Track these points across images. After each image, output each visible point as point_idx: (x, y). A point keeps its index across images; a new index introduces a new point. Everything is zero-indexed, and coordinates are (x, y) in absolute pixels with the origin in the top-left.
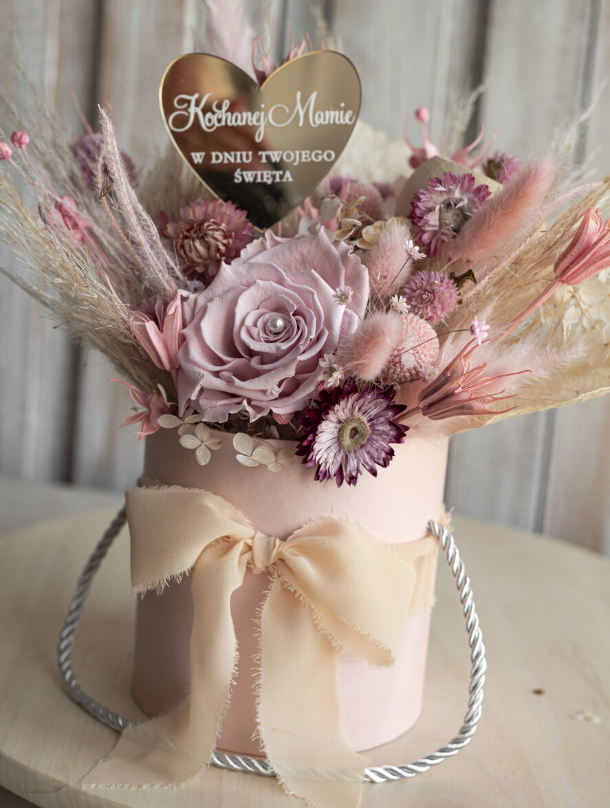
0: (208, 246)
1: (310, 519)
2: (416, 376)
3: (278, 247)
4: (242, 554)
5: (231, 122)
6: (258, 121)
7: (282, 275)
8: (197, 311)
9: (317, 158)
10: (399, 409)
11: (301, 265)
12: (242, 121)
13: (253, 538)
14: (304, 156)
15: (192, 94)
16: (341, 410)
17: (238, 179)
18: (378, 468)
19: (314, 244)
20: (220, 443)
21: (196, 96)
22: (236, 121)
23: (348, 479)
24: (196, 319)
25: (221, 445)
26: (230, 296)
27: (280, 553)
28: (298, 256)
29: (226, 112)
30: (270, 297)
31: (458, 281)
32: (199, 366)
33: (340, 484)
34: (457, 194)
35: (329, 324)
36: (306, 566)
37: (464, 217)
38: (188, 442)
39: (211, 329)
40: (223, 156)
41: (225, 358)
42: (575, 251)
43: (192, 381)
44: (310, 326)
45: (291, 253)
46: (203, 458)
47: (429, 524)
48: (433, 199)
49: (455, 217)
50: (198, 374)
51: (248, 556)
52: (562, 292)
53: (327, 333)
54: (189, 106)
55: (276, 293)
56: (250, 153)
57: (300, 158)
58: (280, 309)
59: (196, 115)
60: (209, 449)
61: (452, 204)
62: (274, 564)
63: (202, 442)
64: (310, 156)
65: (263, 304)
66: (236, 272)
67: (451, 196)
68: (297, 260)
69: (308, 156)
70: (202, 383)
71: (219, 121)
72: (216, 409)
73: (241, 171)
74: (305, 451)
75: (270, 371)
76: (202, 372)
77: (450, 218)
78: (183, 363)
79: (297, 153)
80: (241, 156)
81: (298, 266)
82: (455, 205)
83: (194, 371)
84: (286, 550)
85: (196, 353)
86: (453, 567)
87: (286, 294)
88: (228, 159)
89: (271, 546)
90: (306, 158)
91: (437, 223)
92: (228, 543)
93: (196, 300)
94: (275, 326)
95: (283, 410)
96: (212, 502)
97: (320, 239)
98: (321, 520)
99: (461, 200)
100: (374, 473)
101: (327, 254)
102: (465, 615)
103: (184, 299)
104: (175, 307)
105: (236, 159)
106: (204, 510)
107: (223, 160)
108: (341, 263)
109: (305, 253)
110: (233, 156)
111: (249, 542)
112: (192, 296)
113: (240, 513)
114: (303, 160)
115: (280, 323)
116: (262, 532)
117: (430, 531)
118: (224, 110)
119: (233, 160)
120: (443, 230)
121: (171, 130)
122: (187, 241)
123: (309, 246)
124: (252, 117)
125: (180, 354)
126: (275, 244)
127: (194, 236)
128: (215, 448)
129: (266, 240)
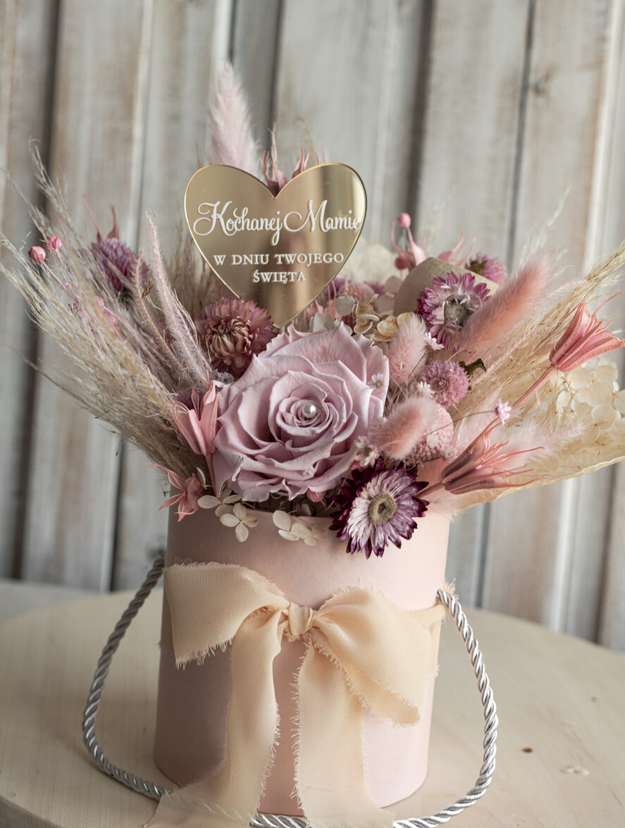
0: (235, 342)
1: (339, 589)
2: (437, 456)
3: (300, 340)
4: (280, 623)
5: (250, 227)
6: (274, 226)
7: (310, 366)
8: (231, 399)
9: (329, 260)
10: (422, 485)
12: (259, 226)
13: (288, 608)
14: (316, 258)
15: (214, 202)
16: (372, 488)
17: (256, 279)
18: (403, 540)
19: (335, 337)
20: (256, 521)
21: (218, 203)
22: (255, 226)
23: (376, 551)
24: (231, 407)
25: (257, 524)
26: (262, 386)
27: (314, 621)
28: (320, 349)
29: (245, 218)
30: (300, 386)
31: (469, 369)
32: (238, 450)
33: (368, 555)
34: (460, 292)
35: (357, 409)
36: (339, 632)
37: (466, 312)
38: (228, 520)
39: (247, 415)
40: (243, 258)
41: (261, 442)
42: (570, 341)
43: (232, 464)
44: (340, 411)
45: (313, 346)
46: (242, 535)
47: (438, 593)
48: (438, 296)
49: (458, 312)
50: (237, 458)
51: (284, 624)
52: (556, 377)
53: (357, 418)
54: (212, 213)
55: (307, 382)
56: (267, 255)
57: (313, 260)
58: (310, 396)
59: (218, 220)
60: (247, 526)
61: (456, 300)
62: (308, 632)
63: (241, 521)
64: (322, 258)
65: (294, 392)
66: (267, 364)
67: (454, 294)
68: (318, 353)
69: (319, 258)
70: (241, 465)
71: (239, 226)
72: (254, 490)
73: (259, 272)
74: (339, 526)
75: (306, 453)
76: (242, 456)
77: (454, 313)
78: (222, 448)
79: (310, 255)
80: (259, 258)
81: (320, 357)
82: (459, 301)
83: (233, 455)
84: (319, 618)
85: (234, 438)
86: (463, 631)
87: (316, 383)
88: (247, 261)
89: (306, 615)
90: (318, 260)
91: (443, 318)
92: (265, 614)
93: (229, 391)
94: (308, 412)
95: (318, 488)
96: (249, 575)
97: (341, 333)
98: (349, 590)
99: (464, 297)
100: (398, 545)
101: (348, 346)
102: (477, 676)
103: (218, 389)
104: (210, 398)
105: (254, 261)
106: (244, 582)
107: (243, 261)
108: (362, 354)
109: (327, 345)
110: (252, 258)
111: (286, 612)
112: (226, 387)
113: (274, 585)
114: (316, 262)
115: (313, 409)
116: (295, 603)
117: (439, 599)
118: (243, 216)
119: (251, 262)
120: (449, 324)
121: (195, 235)
122: (215, 336)
123: (330, 339)
124: (269, 223)
125: (218, 440)
126: (297, 338)
127: (222, 331)
128: (252, 526)
129: (288, 334)
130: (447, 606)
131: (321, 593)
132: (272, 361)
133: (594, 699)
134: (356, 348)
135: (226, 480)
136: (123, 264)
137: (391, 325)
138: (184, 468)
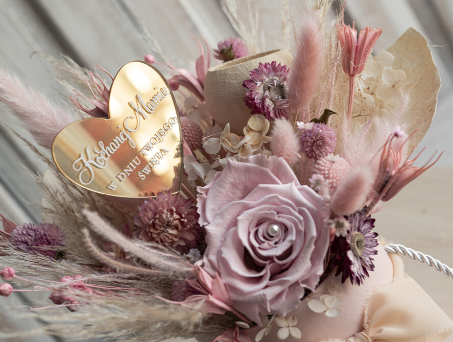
0: (176, 228)
1: (363, 306)
3: (210, 191)
5: (112, 151)
6: (125, 137)
7: (244, 203)
8: (216, 266)
11: (233, 189)
12: (117, 145)
15: (80, 156)
17: (143, 177)
19: (233, 172)
20: (293, 318)
21: (82, 154)
22: (114, 148)
23: (370, 269)
24: (222, 270)
25: (296, 318)
26: (229, 241)
27: (372, 338)
28: (228, 186)
29: (105, 148)
30: (252, 221)
32: (254, 292)
33: (368, 275)
35: (299, 203)
38: (283, 334)
40: (125, 172)
41: (261, 274)
43: (261, 301)
44: (291, 214)
45: (224, 187)
46: (297, 334)
47: (386, 251)
48: (259, 93)
49: (275, 91)
50: (259, 296)
53: (305, 209)
54: (84, 164)
55: (254, 214)
56: (136, 157)
59: (91, 165)
60: (294, 326)
61: (270, 86)
63: (288, 327)
65: (251, 227)
66: (217, 225)
67: (265, 83)
70: (268, 298)
71: (106, 156)
73: (141, 172)
75: (297, 257)
76: (261, 292)
77: (276, 96)
78: (241, 298)
80: (133, 163)
82: (273, 85)
83: (255, 297)
84: (371, 333)
87: (260, 210)
88: (128, 172)
89: (365, 339)
91: (271, 103)
93: (210, 261)
94: (275, 232)
98: (368, 302)
99: (272, 80)
100: (376, 252)
101: (248, 170)
103: (203, 266)
105: (132, 168)
107: (127, 175)
108: (262, 168)
109: (232, 180)
110: (130, 168)
112: (205, 260)
115: (276, 228)
116: (349, 338)
117: (389, 253)
118: (103, 148)
119: (131, 170)
120: (278, 104)
121: (87, 186)
122: (162, 236)
123: (231, 175)
124: (120, 138)
125: (234, 296)
126: (207, 191)
127: (163, 229)
128: (295, 323)
129: (201, 194)
130: (397, 252)
131: (356, 318)
132: (219, 221)
133: (424, 211)
134: (254, 168)
135: (257, 313)
136: (42, 238)
137: (252, 134)
138: (216, 326)
